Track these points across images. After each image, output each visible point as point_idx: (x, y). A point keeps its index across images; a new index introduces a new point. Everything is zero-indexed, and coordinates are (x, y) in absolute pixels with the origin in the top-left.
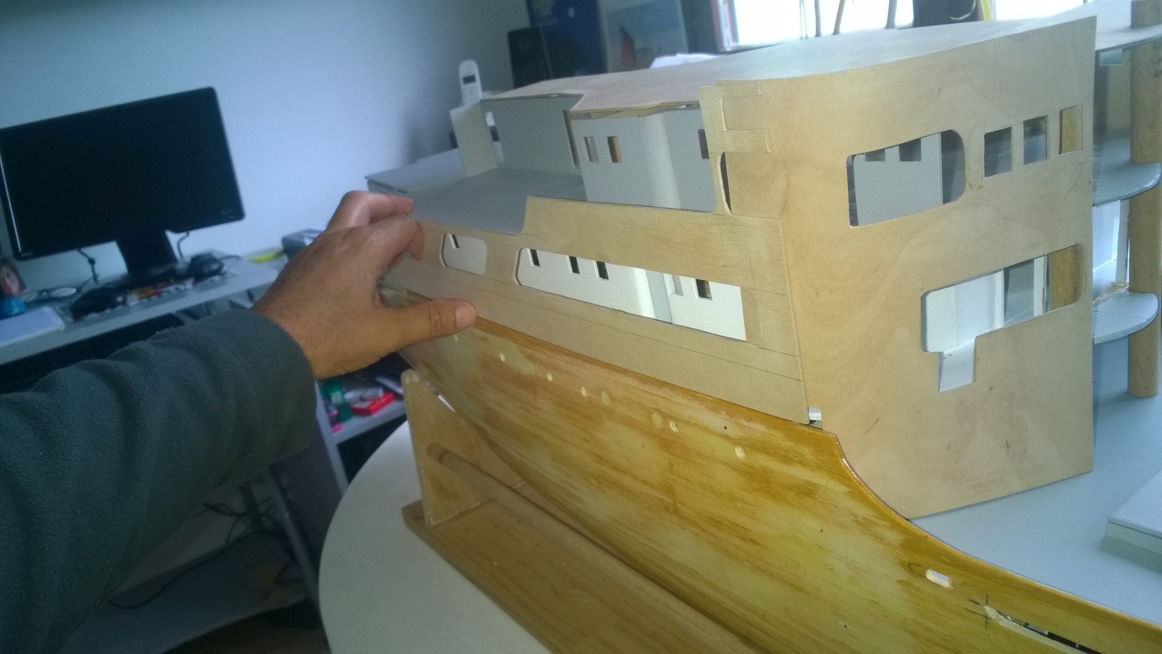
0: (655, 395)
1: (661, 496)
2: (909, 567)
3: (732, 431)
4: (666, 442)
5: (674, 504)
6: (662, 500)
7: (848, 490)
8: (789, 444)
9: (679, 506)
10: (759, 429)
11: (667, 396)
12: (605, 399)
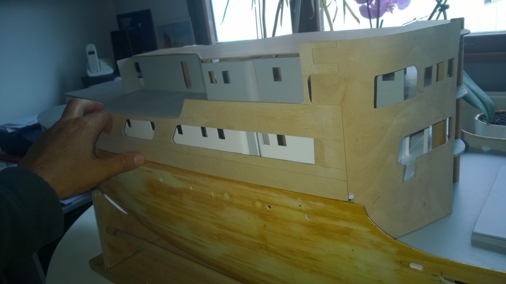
0: (258, 193)
1: (257, 241)
2: (401, 263)
3: (304, 207)
4: (263, 215)
5: (266, 245)
6: (258, 244)
7: (369, 230)
8: (337, 211)
9: (268, 245)
10: (320, 205)
11: (265, 193)
12: (226, 197)
